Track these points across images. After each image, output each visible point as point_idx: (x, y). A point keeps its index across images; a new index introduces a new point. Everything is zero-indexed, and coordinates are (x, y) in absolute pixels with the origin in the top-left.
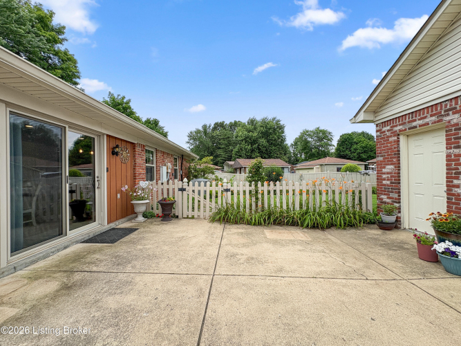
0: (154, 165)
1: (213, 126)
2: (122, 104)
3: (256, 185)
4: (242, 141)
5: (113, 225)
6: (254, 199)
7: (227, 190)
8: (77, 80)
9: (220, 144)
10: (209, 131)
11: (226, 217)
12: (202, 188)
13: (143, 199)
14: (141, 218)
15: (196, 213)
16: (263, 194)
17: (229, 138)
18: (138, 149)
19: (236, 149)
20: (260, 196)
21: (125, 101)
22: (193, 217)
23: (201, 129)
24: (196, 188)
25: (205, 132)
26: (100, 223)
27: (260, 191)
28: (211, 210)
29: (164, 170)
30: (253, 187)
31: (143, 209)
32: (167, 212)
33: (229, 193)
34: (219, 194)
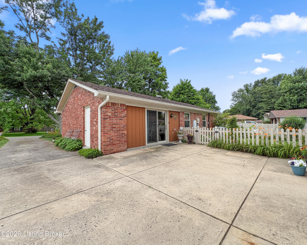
0: (190, 120)
1: (253, 84)
2: (186, 84)
3: (232, 130)
4: (286, 92)
5: (171, 143)
6: (230, 137)
7: (217, 132)
8: (166, 79)
9: (262, 98)
10: (251, 88)
11: (217, 145)
12: (205, 131)
13: (180, 134)
14: (180, 142)
15: (202, 142)
16: (236, 136)
17: (271, 91)
18: (181, 114)
19: (279, 101)
20: (234, 136)
21: (188, 82)
22: (201, 144)
23: (243, 88)
24: (203, 131)
25: (247, 90)
26: (167, 141)
27: (234, 133)
28: (209, 141)
29: (195, 122)
30: (230, 131)
31: (181, 138)
32: (190, 140)
33: (218, 134)
34: (213, 134)
